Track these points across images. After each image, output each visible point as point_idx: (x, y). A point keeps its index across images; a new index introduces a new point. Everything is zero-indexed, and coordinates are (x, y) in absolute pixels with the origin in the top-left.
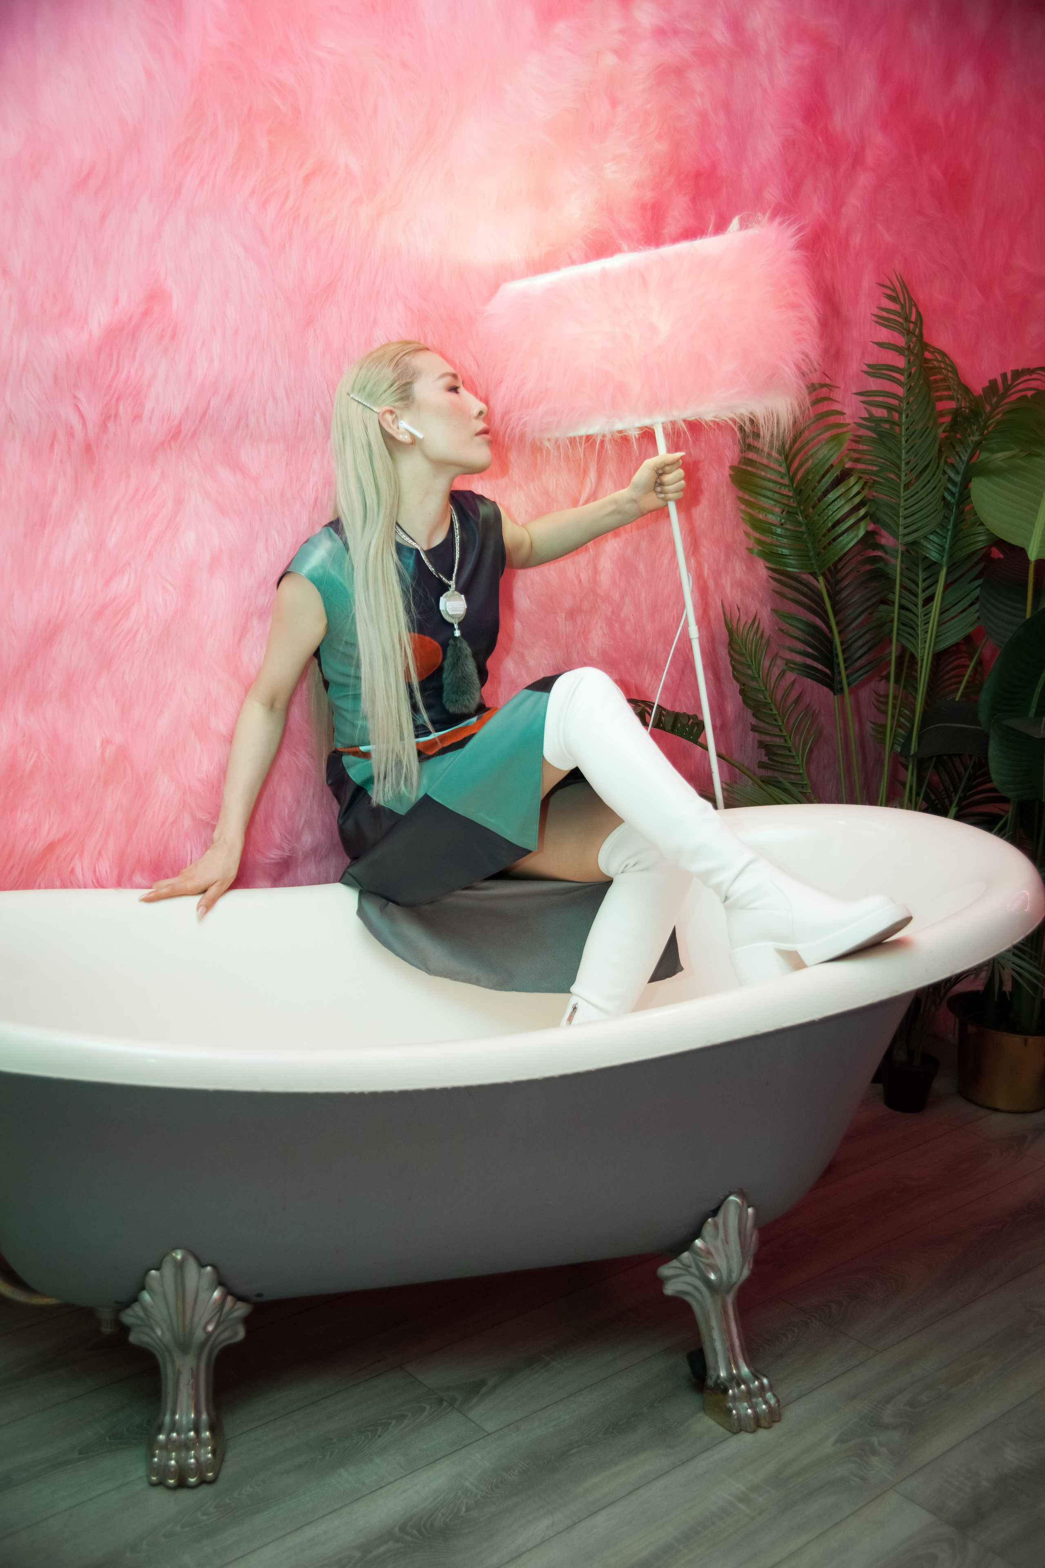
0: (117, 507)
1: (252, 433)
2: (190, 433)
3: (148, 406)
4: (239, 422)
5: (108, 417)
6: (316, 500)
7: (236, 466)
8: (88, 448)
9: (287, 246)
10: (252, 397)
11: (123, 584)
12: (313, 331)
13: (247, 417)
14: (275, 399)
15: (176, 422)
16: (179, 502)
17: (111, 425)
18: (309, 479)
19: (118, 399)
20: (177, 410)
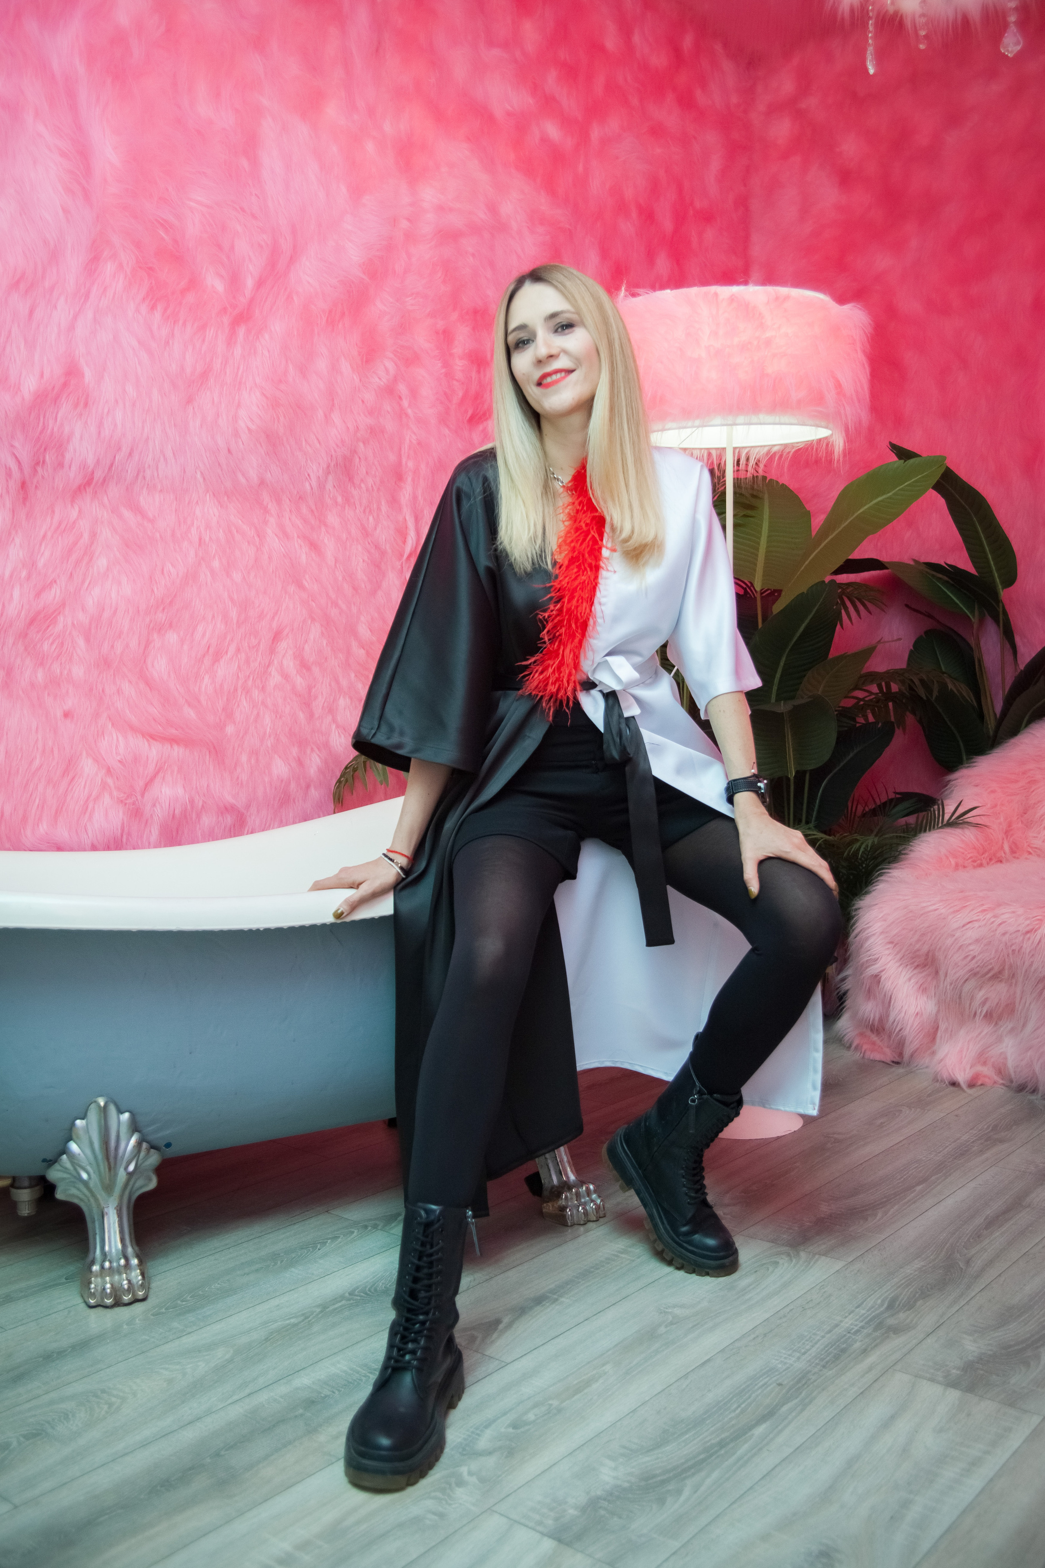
0: (44, 536)
1: (148, 485)
2: (101, 479)
3: (68, 456)
4: (138, 475)
5: (38, 463)
6: (200, 539)
7: (137, 509)
8: (23, 485)
9: (171, 342)
10: (148, 455)
11: (53, 595)
12: (192, 408)
13: (144, 471)
14: (165, 459)
15: (90, 470)
16: (94, 535)
17: (39, 469)
18: (193, 523)
19: (45, 449)
20: (91, 461)
